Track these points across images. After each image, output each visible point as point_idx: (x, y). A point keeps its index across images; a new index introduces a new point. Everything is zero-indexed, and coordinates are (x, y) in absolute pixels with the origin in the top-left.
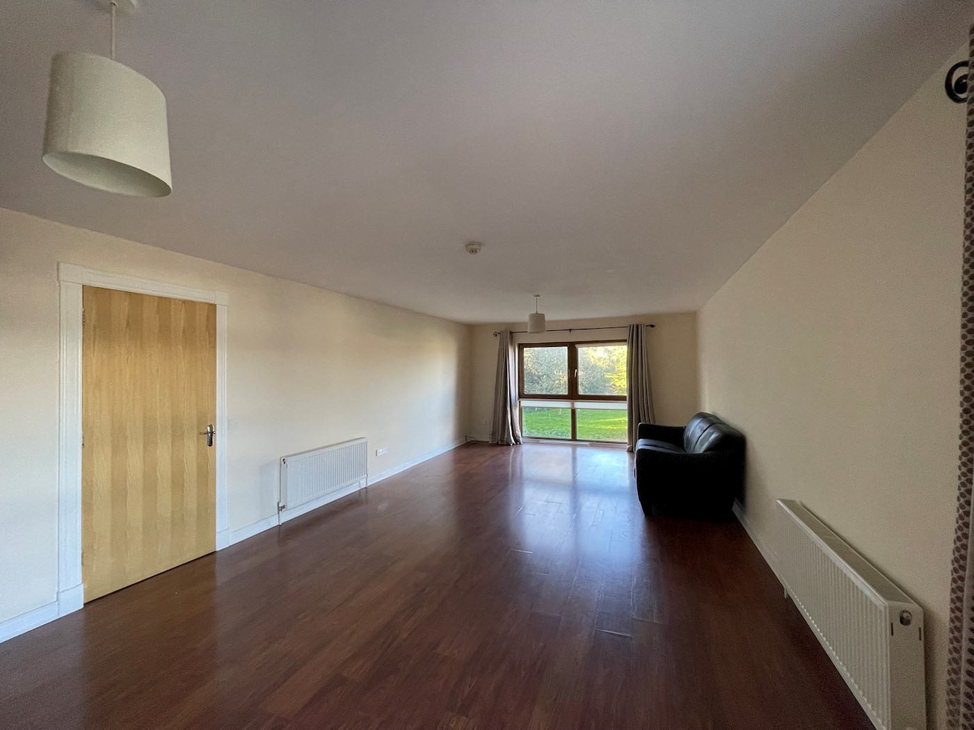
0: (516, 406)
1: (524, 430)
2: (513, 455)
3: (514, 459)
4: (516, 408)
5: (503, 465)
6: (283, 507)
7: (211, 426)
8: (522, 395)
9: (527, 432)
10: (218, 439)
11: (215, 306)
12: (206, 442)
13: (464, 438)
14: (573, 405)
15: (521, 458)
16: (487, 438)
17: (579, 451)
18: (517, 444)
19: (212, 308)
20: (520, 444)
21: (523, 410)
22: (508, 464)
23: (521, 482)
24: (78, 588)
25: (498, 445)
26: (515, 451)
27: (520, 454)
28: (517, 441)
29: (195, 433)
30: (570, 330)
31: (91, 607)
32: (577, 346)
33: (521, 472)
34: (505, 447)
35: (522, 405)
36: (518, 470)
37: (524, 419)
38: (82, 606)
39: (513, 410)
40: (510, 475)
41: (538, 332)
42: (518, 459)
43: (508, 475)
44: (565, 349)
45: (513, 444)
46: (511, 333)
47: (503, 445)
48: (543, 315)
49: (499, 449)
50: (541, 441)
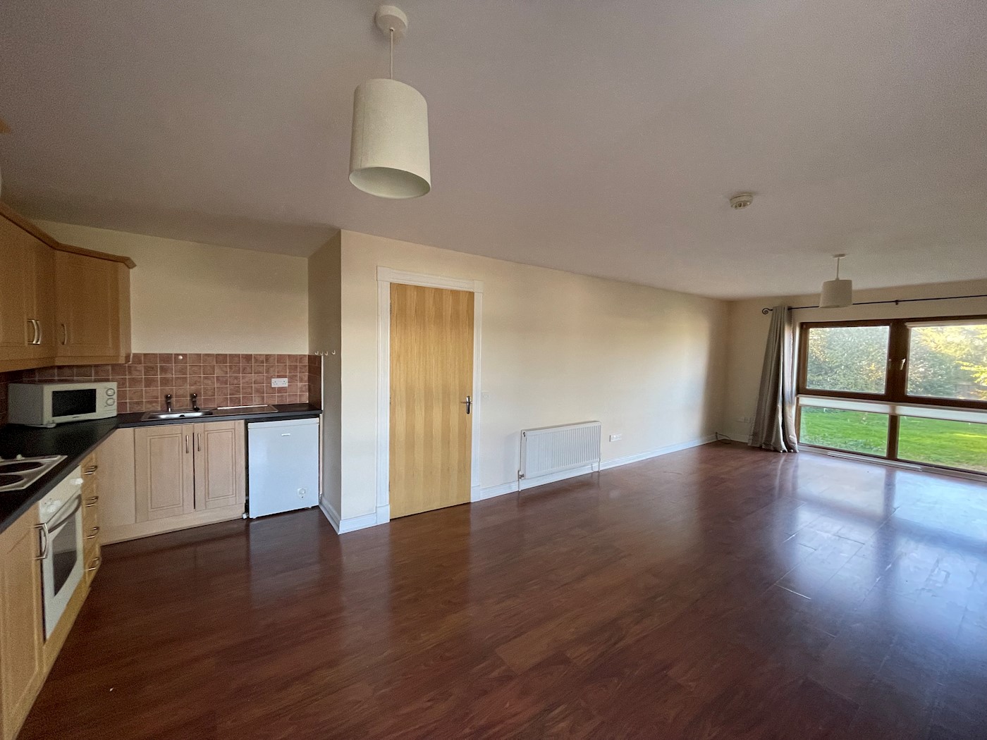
0: (791, 403)
1: (802, 433)
2: (783, 465)
3: (784, 472)
4: (791, 407)
5: (767, 475)
6: (522, 476)
7: (469, 397)
8: (801, 390)
9: (807, 437)
10: (474, 408)
11: (473, 293)
12: (465, 409)
13: (714, 435)
14: (894, 409)
15: (795, 471)
16: (745, 438)
17: (900, 476)
18: (789, 452)
19: (471, 295)
20: (795, 452)
21: (803, 409)
22: (776, 476)
23: (794, 500)
24: (386, 507)
25: (760, 448)
26: (785, 461)
27: (794, 465)
28: (790, 448)
29: (458, 400)
30: (897, 302)
31: (394, 523)
32: (908, 325)
33: (794, 488)
34: (772, 454)
35: (801, 402)
36: (789, 485)
37: (803, 420)
38: (389, 521)
39: (787, 408)
40: (777, 489)
41: (838, 306)
42: (791, 472)
43: (774, 488)
44: (885, 331)
45: (784, 451)
46: (790, 309)
47: (768, 450)
48: (848, 284)
49: (762, 454)
50: (830, 453)
